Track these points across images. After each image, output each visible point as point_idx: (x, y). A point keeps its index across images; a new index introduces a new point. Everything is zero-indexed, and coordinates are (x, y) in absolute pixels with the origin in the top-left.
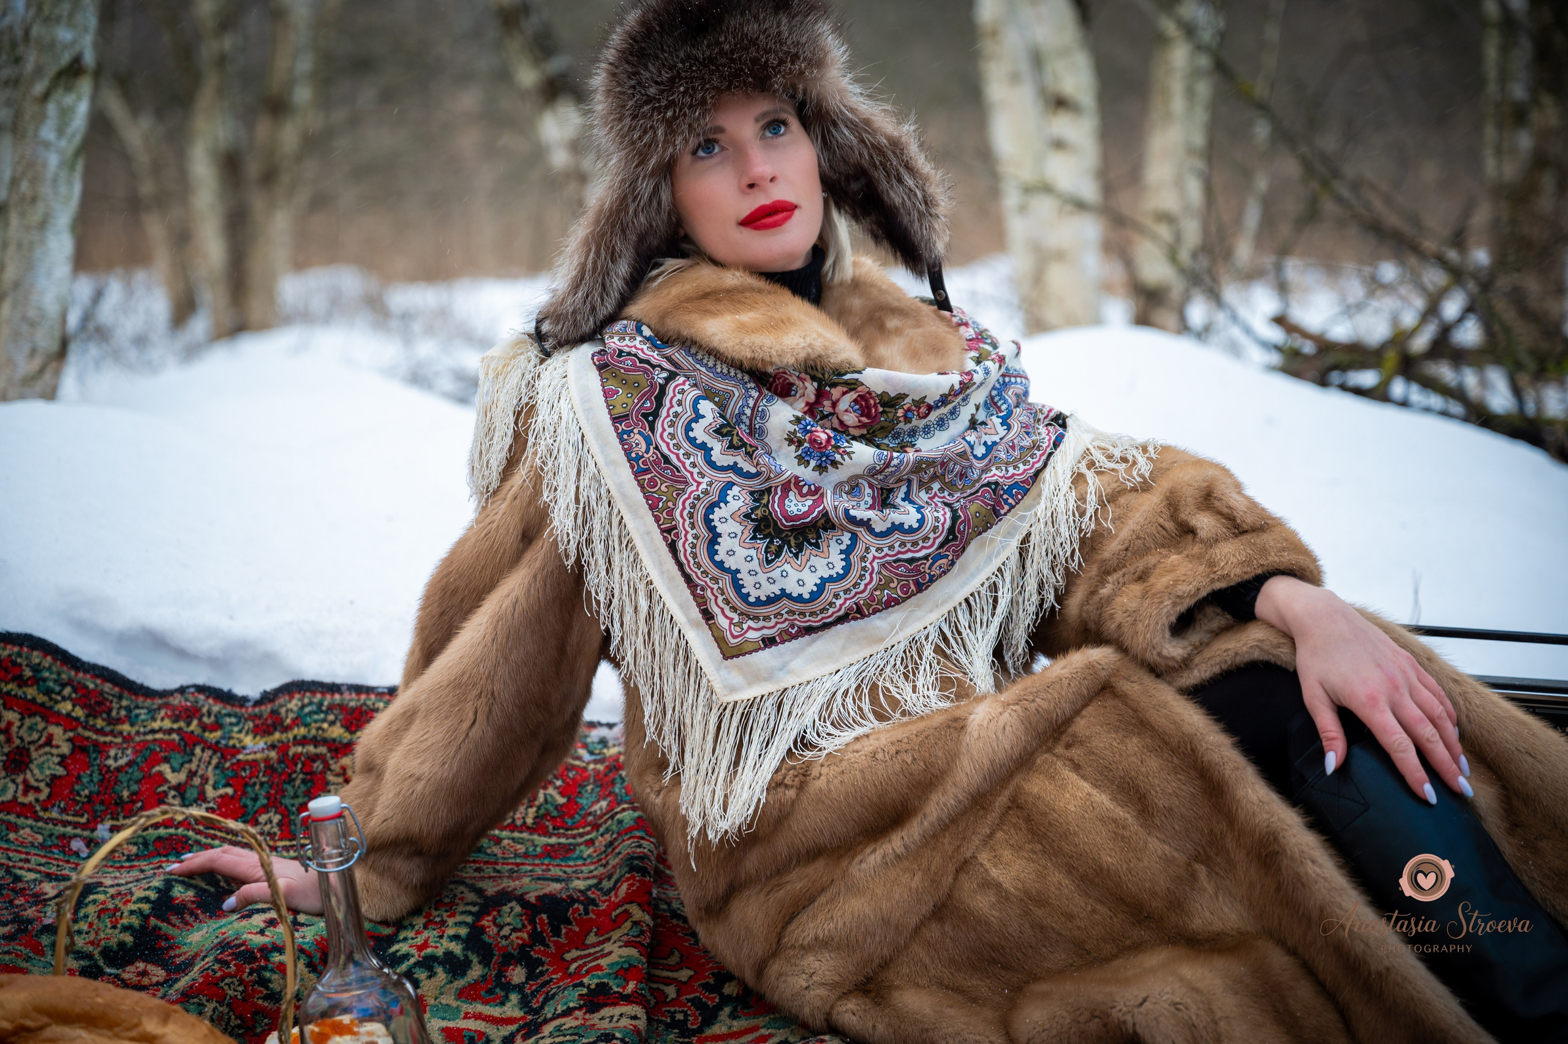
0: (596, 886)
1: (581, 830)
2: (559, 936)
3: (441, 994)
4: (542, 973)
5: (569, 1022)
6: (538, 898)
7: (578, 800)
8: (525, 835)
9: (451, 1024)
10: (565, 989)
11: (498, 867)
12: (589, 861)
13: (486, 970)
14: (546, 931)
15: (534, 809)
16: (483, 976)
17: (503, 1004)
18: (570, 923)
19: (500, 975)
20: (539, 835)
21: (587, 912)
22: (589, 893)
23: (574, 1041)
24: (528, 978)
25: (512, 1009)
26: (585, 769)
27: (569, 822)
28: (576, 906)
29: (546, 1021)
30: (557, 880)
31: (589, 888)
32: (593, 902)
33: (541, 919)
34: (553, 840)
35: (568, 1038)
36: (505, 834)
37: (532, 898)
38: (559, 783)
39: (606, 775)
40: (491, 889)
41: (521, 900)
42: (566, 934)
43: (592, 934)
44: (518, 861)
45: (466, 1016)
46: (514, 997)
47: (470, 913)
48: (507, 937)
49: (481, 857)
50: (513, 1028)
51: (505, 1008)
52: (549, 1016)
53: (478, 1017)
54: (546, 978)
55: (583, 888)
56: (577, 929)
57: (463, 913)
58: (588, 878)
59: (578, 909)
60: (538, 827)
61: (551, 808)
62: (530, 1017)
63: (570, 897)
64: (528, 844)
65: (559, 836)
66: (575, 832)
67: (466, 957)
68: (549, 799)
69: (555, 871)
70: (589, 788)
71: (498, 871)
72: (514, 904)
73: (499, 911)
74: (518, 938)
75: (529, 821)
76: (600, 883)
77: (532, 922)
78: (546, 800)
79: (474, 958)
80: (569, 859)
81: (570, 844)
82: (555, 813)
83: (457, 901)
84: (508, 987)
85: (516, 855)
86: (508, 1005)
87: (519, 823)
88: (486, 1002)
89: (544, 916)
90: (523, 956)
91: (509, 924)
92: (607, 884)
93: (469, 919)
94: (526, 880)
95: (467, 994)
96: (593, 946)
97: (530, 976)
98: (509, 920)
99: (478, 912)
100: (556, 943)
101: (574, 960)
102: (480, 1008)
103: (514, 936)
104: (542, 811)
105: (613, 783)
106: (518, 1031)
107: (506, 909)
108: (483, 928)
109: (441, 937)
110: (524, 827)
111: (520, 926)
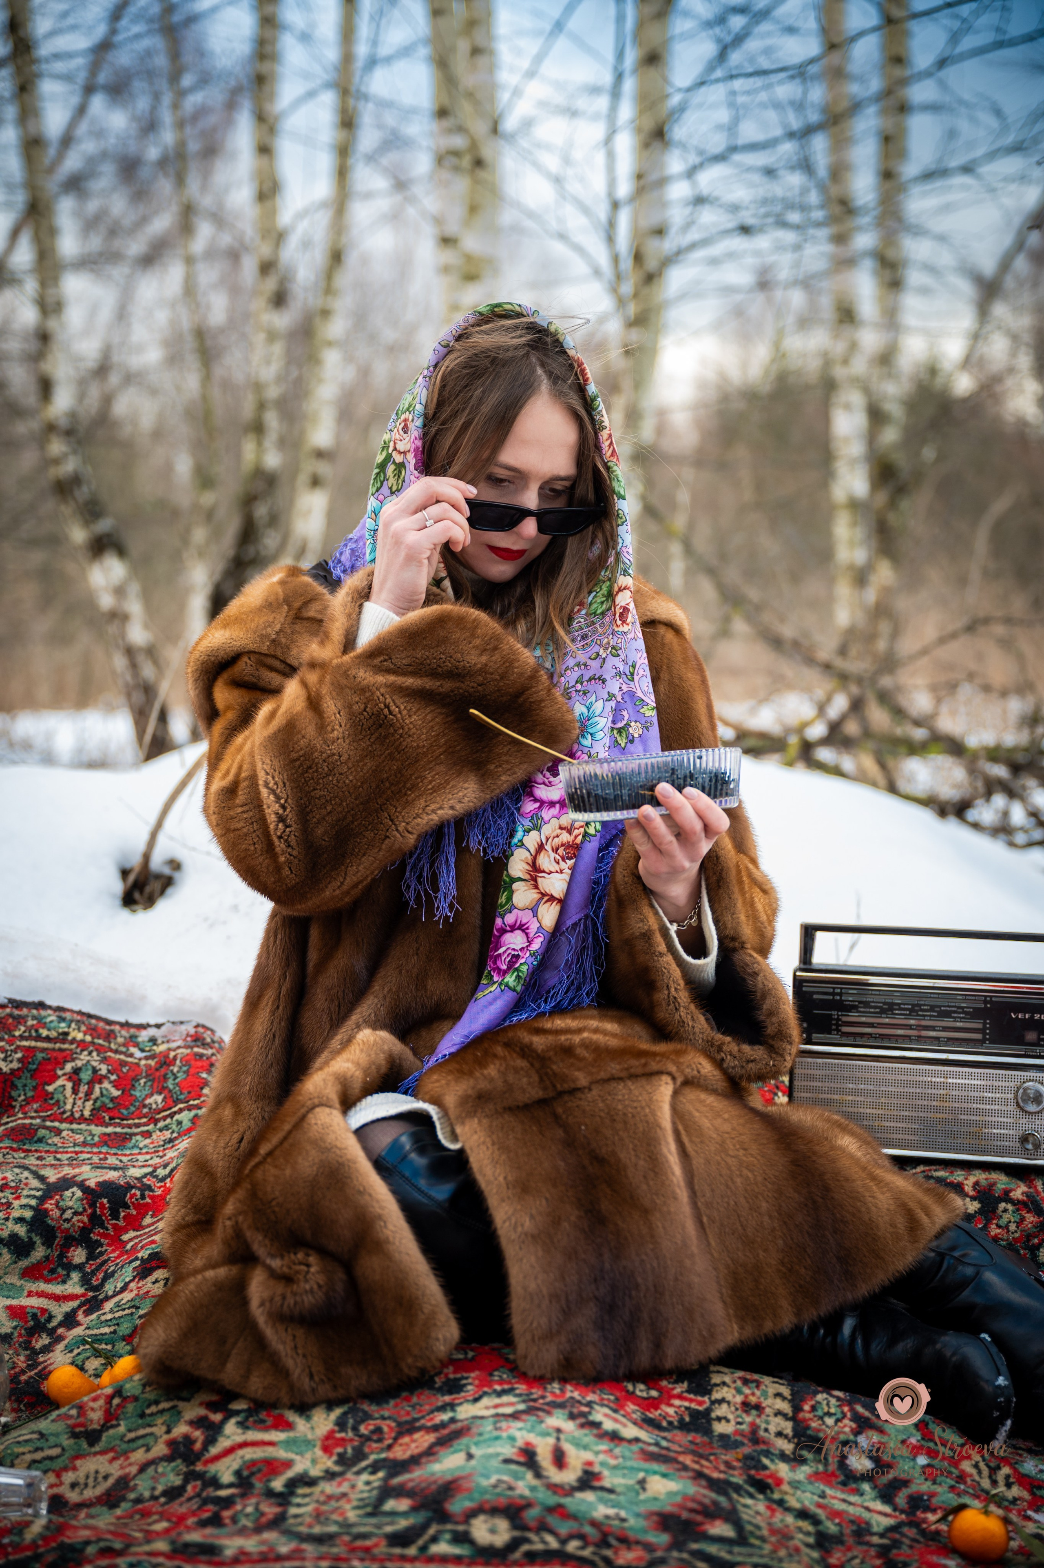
0: (151, 1174)
1: (137, 1121)
2: (117, 1219)
3: (6, 1274)
4: (101, 1254)
5: (127, 1296)
6: (99, 1184)
7: (133, 1092)
8: (83, 1126)
9: (15, 1302)
10: (122, 1267)
11: (59, 1156)
12: (144, 1151)
13: (49, 1251)
14: (105, 1215)
15: (91, 1102)
16: (47, 1257)
17: (64, 1282)
18: (128, 1208)
19: (61, 1256)
20: (97, 1125)
21: (143, 1197)
22: (145, 1180)
23: (132, 1314)
24: (88, 1259)
25: (73, 1286)
26: (137, 1065)
27: (125, 1112)
28: (133, 1191)
29: (107, 1298)
30: (115, 1169)
31: (145, 1176)
32: (149, 1188)
33: (102, 1204)
34: (110, 1130)
35: (127, 1312)
36: (64, 1126)
37: (92, 1183)
38: (113, 1077)
39: (157, 1070)
40: (52, 1176)
41: (82, 1185)
42: (124, 1217)
43: (148, 1217)
44: (77, 1149)
45: (30, 1294)
46: (75, 1276)
47: (34, 1197)
48: (68, 1220)
49: (42, 1147)
50: (75, 1304)
51: (67, 1286)
52: (110, 1293)
53: (41, 1294)
54: (105, 1257)
55: (138, 1175)
56: (135, 1213)
57: (28, 1196)
58: (144, 1166)
59: (135, 1194)
60: (96, 1118)
61: (107, 1101)
62: (91, 1294)
63: (128, 1183)
64: (86, 1134)
65: (116, 1125)
66: (130, 1122)
67: (30, 1238)
68: (105, 1092)
69: (112, 1160)
70: (142, 1081)
71: (59, 1160)
72: (75, 1189)
73: (61, 1196)
74: (78, 1221)
75: (87, 1113)
76: (154, 1171)
77: (92, 1205)
78: (102, 1095)
79: (38, 1240)
80: (125, 1148)
81: (126, 1134)
82: (111, 1105)
83: (22, 1186)
84: (70, 1267)
85: (75, 1145)
86: (70, 1283)
87: (77, 1115)
88: (48, 1281)
89: (105, 1201)
90: (83, 1238)
91: (71, 1208)
92: (161, 1172)
93: (33, 1202)
94: (86, 1168)
95: (31, 1273)
96: (149, 1226)
97: (91, 1256)
98: (70, 1204)
99: (42, 1196)
100: (115, 1226)
101: (131, 1240)
102: (43, 1286)
103: (75, 1219)
104: (98, 1104)
105: (165, 1078)
106: (80, 1307)
107: (68, 1193)
108: (46, 1210)
109: (7, 1219)
110: (82, 1119)
111: (81, 1210)
